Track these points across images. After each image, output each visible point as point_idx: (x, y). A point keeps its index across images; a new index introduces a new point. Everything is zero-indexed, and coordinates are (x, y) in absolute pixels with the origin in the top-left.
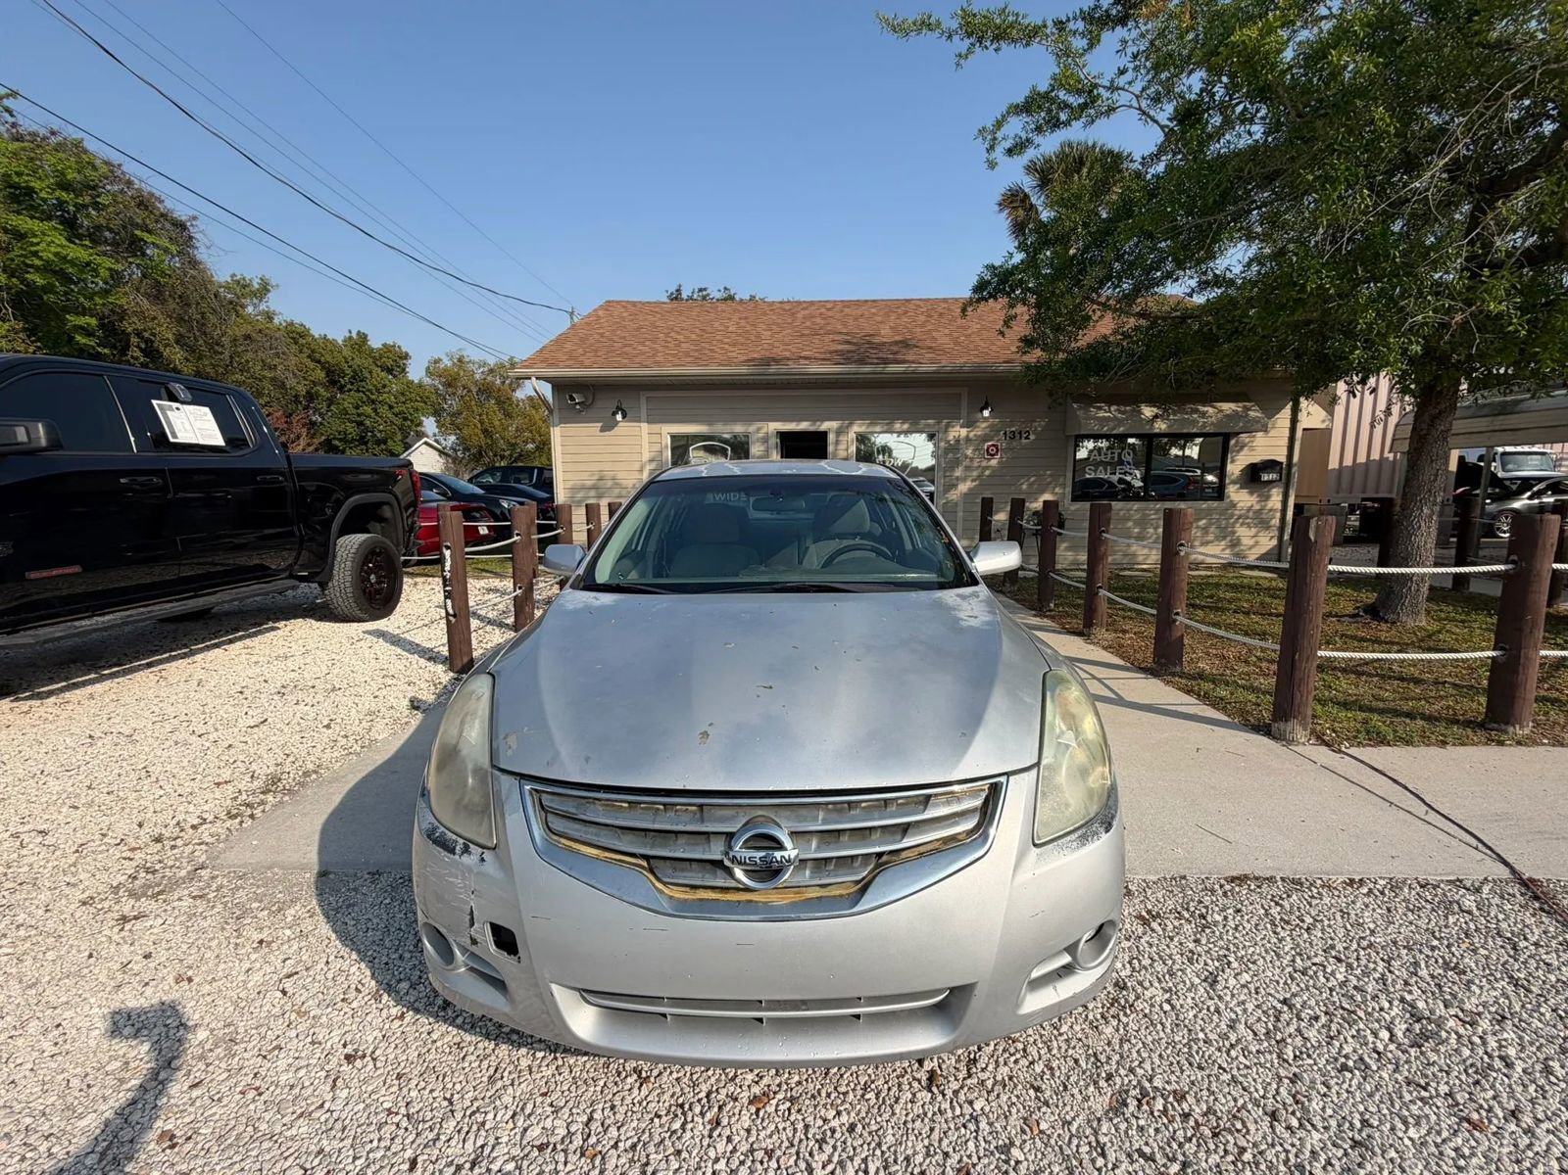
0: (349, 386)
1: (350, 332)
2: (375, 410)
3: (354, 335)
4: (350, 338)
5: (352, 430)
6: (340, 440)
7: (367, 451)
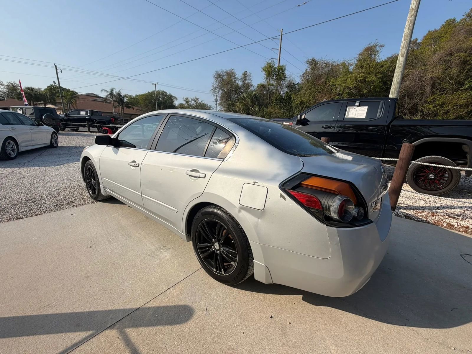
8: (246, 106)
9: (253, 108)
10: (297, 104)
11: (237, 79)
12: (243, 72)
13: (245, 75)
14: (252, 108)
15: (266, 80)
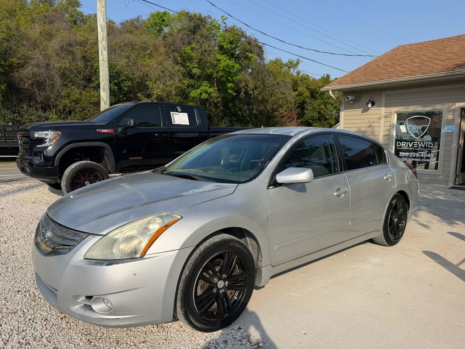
0: (319, 97)
1: (324, 75)
2: (325, 106)
3: (325, 76)
4: (324, 77)
5: (316, 115)
6: (312, 120)
7: (321, 124)
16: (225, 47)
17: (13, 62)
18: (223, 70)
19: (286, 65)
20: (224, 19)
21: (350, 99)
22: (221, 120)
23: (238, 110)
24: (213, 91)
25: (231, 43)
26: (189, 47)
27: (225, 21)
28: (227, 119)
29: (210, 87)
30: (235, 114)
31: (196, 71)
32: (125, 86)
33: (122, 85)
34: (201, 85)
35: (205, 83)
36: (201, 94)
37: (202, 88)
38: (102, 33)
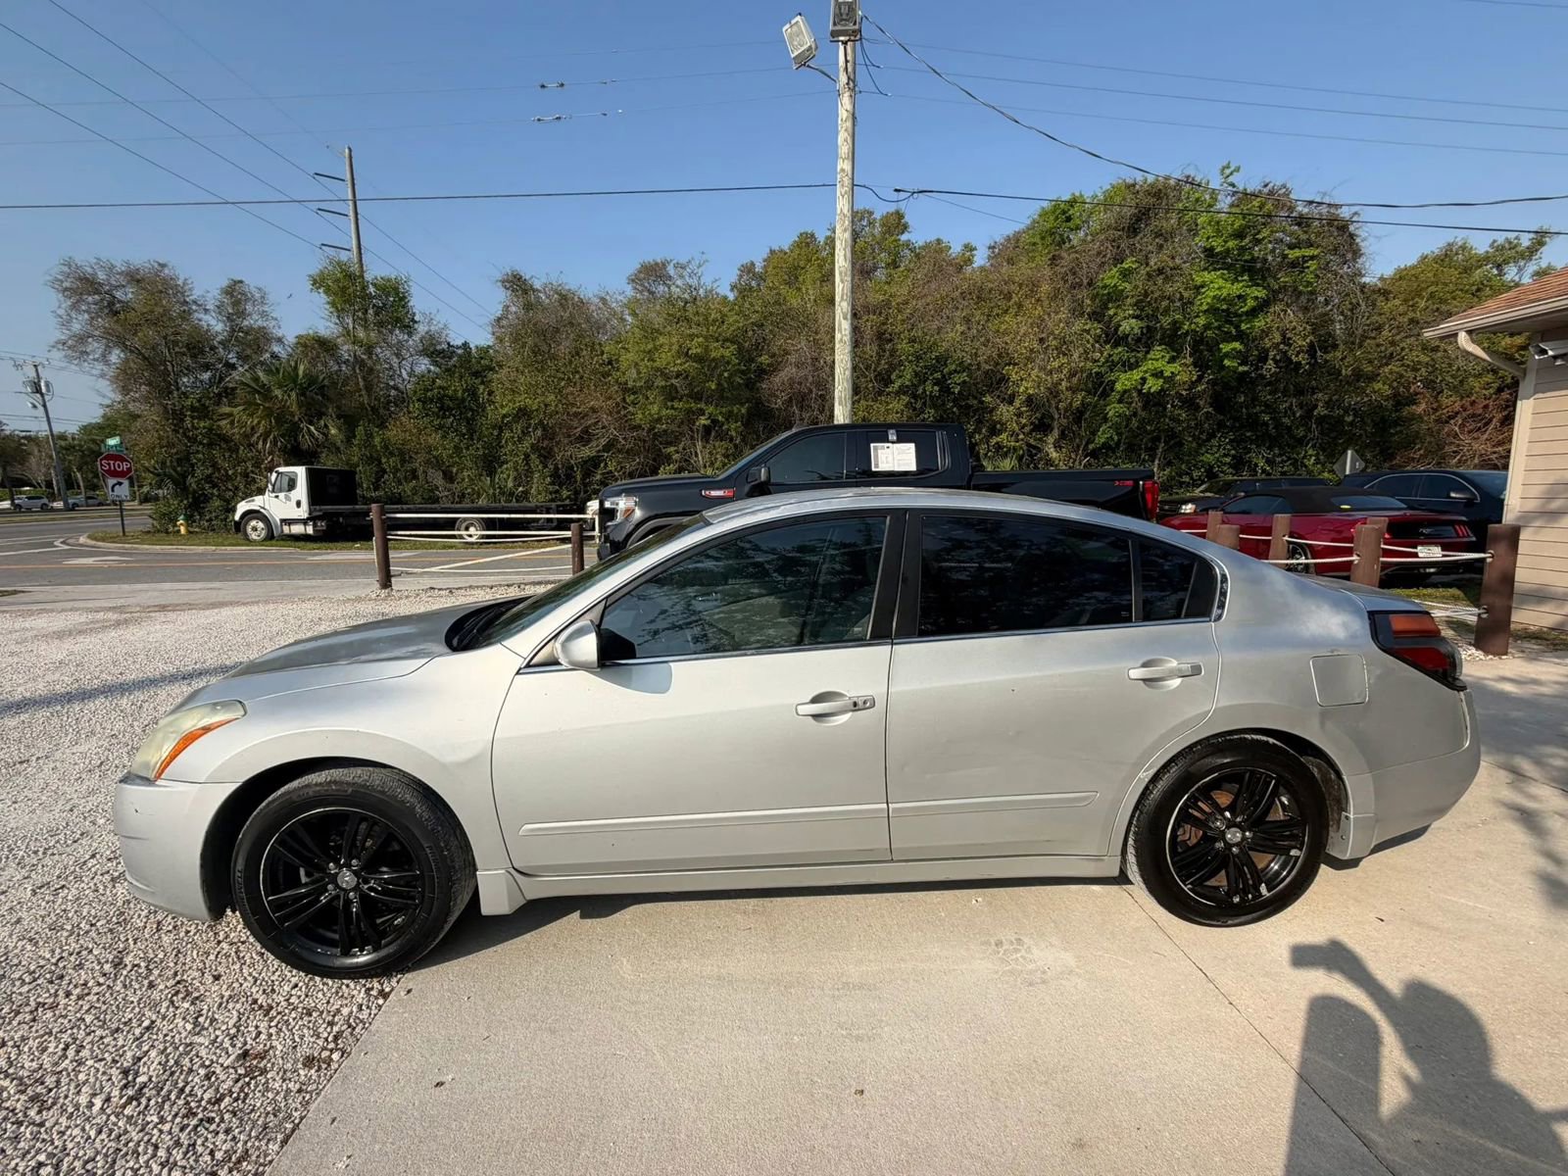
8: (280, 420)
9: (312, 428)
10: (504, 416)
11: (194, 307)
12: (225, 283)
13: (236, 296)
14: (308, 429)
15: (336, 324)
16: (1218, 250)
17: (762, 364)
18: (1212, 310)
19: (1486, 259)
20: (1226, 171)
21: (1551, 353)
22: (1208, 440)
23: (1262, 412)
24: (1182, 371)
25: (1239, 235)
26: (1115, 270)
27: (1231, 179)
28: (1226, 438)
29: (1172, 360)
30: (1253, 423)
31: (1129, 326)
32: (955, 383)
33: (949, 382)
34: (1145, 358)
35: (1158, 351)
36: (1144, 380)
37: (1150, 365)
38: (841, 286)
